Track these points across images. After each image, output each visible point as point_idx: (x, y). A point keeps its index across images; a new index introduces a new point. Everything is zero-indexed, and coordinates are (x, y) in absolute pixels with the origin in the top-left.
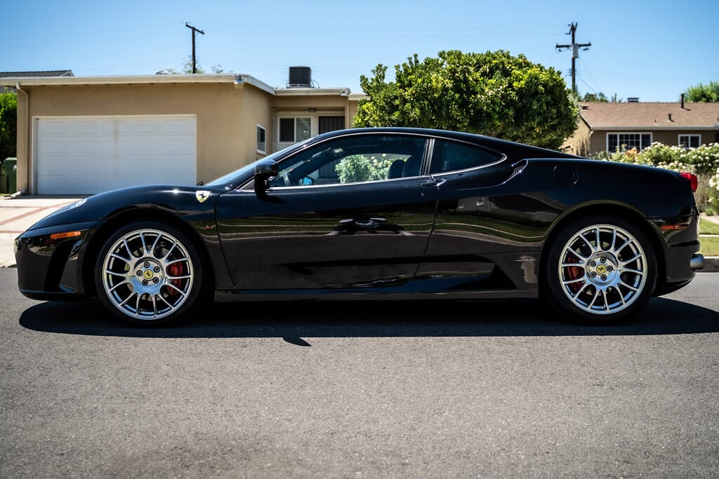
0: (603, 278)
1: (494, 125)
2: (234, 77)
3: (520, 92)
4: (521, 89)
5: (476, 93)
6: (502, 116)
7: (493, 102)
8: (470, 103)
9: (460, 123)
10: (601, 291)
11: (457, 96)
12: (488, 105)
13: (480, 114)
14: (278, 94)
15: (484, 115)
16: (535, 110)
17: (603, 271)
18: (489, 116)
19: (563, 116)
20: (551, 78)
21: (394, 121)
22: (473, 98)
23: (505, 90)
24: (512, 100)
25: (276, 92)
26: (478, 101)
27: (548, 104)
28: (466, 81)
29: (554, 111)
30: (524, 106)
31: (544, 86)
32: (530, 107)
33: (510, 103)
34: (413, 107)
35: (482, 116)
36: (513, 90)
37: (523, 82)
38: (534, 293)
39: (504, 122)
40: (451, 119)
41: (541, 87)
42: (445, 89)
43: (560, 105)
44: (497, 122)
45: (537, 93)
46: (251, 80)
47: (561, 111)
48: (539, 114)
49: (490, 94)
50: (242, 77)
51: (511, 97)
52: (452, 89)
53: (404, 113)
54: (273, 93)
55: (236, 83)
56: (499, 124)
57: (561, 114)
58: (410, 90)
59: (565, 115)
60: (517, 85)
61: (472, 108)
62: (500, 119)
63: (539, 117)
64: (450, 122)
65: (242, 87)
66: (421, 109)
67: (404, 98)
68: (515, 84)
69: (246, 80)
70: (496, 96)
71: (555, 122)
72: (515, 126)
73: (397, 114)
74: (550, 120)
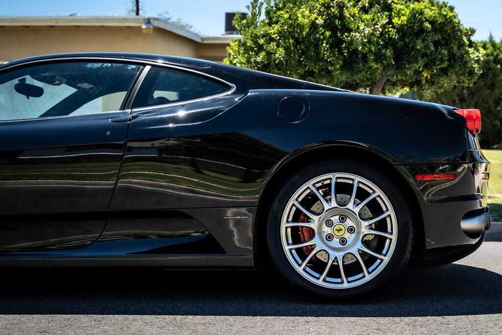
0: (343, 241)
1: (370, 68)
2: (143, 21)
3: (400, 30)
4: (402, 25)
5: (350, 31)
6: (379, 57)
7: (369, 42)
8: (344, 41)
9: (332, 65)
10: (336, 258)
11: (328, 33)
12: (364, 45)
13: (355, 55)
14: (205, 42)
15: (360, 56)
16: (419, 51)
17: (341, 233)
18: (365, 57)
19: (456, 57)
20: (440, 14)
21: (258, 63)
22: (347, 37)
23: (384, 27)
24: (390, 39)
25: (203, 39)
26: (352, 40)
27: (437, 44)
28: (341, 17)
29: (445, 52)
30: (406, 45)
31: (430, 23)
32: (413, 47)
33: (389, 42)
34: (278, 46)
35: (357, 57)
36: (394, 27)
37: (404, 18)
38: (249, 260)
39: (382, 63)
40: (321, 60)
41: (427, 25)
42: (314, 26)
43: (451, 46)
44: (373, 64)
45: (422, 30)
46: (163, 24)
47: (453, 53)
48: (424, 55)
49: (366, 32)
50: (152, 21)
51: (389, 35)
52: (323, 26)
53: (269, 54)
54: (199, 40)
55: (144, 27)
56: (376, 66)
57: (454, 55)
58: (277, 27)
59: (459, 58)
60: (397, 21)
61: (345, 48)
62: (376, 61)
63: (425, 58)
64: (321, 64)
65: (151, 31)
66: (287, 49)
67: (271, 37)
68: (395, 20)
69: (156, 24)
70: (372, 34)
71: (445, 65)
72: (396, 69)
73: (263, 54)
74: (438, 63)
